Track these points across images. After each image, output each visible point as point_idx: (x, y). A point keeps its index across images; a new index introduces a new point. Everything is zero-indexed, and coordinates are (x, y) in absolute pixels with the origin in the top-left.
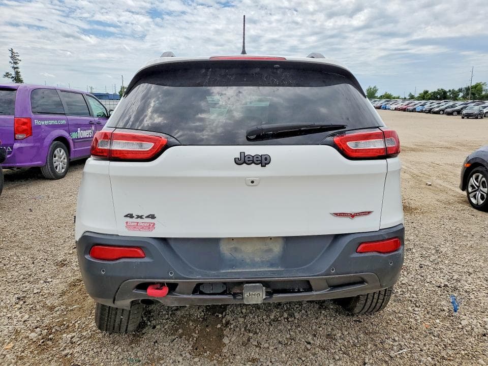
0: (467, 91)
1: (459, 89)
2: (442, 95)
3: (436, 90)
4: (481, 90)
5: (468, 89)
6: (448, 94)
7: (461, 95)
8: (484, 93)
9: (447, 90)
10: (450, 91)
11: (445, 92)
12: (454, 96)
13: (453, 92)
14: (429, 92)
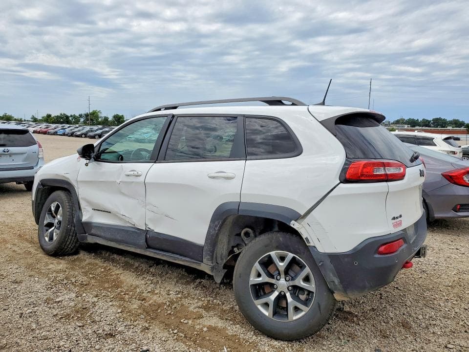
0: (86, 117)
1: (80, 115)
2: (64, 120)
3: (59, 115)
4: (97, 117)
5: (87, 115)
6: (70, 118)
7: (82, 120)
8: (100, 120)
9: (69, 115)
10: (71, 116)
11: (67, 117)
12: (76, 120)
13: (74, 117)
14: (52, 116)
